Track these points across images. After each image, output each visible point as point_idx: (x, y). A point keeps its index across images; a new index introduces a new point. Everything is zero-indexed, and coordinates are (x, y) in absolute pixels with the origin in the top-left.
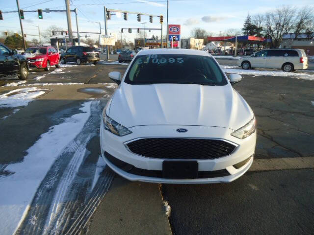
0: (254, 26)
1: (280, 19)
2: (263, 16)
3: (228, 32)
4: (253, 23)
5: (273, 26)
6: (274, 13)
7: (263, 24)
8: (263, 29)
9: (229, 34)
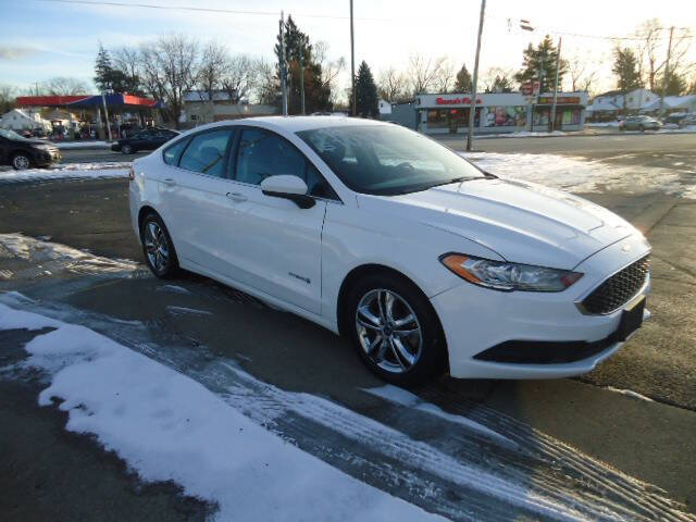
0: (120, 73)
1: (172, 61)
2: (135, 53)
3: (53, 85)
4: (114, 65)
5: (161, 75)
6: (158, 49)
7: (139, 70)
8: (141, 81)
9: (56, 90)
